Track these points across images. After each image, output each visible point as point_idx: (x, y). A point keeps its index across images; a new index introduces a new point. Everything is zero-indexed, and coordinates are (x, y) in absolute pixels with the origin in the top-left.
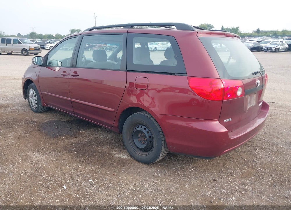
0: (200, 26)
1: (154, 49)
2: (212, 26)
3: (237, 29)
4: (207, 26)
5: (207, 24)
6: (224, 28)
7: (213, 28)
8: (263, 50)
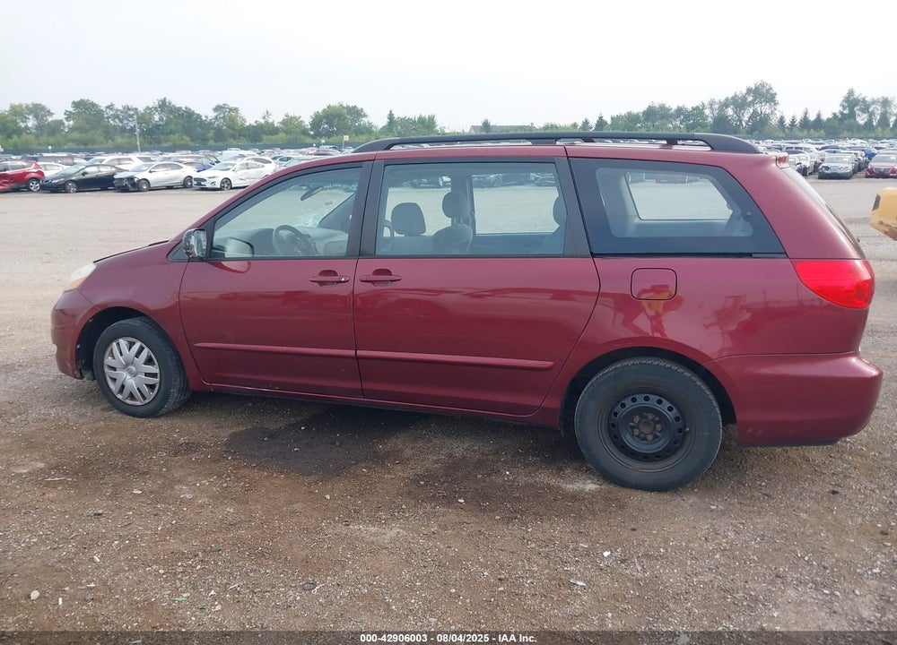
0: (324, 110)
1: (222, 182)
2: (362, 110)
3: (432, 119)
4: (345, 111)
5: (345, 105)
6: (396, 116)
7: (365, 116)
8: (532, 182)
